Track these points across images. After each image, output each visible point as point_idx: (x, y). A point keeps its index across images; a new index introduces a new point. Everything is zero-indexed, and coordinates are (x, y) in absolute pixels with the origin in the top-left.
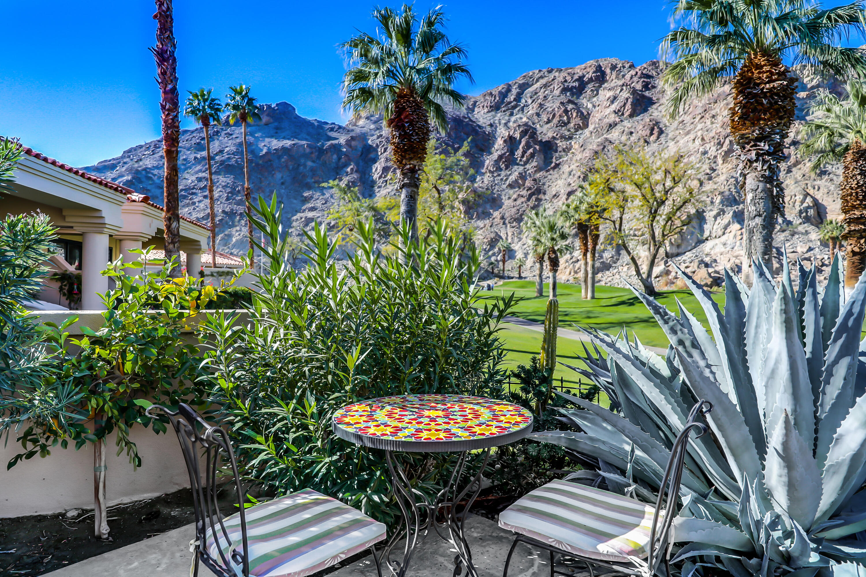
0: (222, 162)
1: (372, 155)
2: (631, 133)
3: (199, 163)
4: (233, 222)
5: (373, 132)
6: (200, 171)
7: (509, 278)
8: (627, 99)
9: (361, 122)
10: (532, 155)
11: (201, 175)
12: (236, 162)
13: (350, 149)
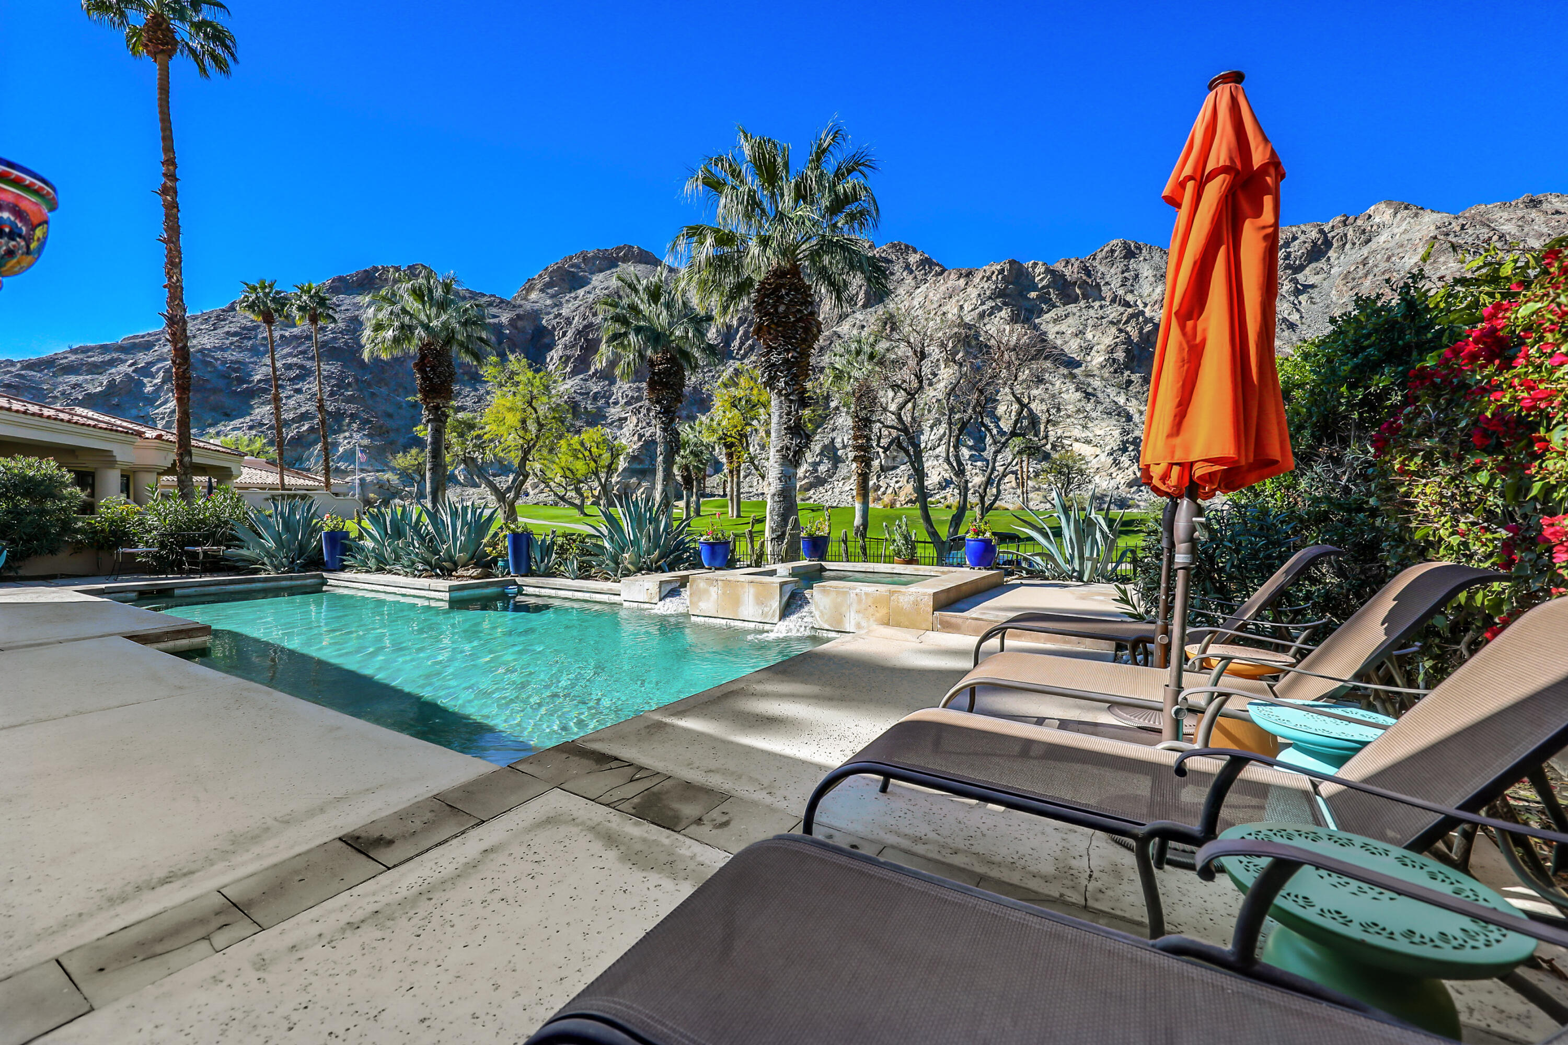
0: (325, 344)
1: (546, 340)
2: (863, 327)
3: (288, 345)
4: (340, 426)
5: (549, 309)
6: (290, 355)
7: (713, 495)
8: (860, 287)
9: (533, 296)
10: (752, 348)
11: (290, 360)
12: (346, 343)
13: (514, 331)
